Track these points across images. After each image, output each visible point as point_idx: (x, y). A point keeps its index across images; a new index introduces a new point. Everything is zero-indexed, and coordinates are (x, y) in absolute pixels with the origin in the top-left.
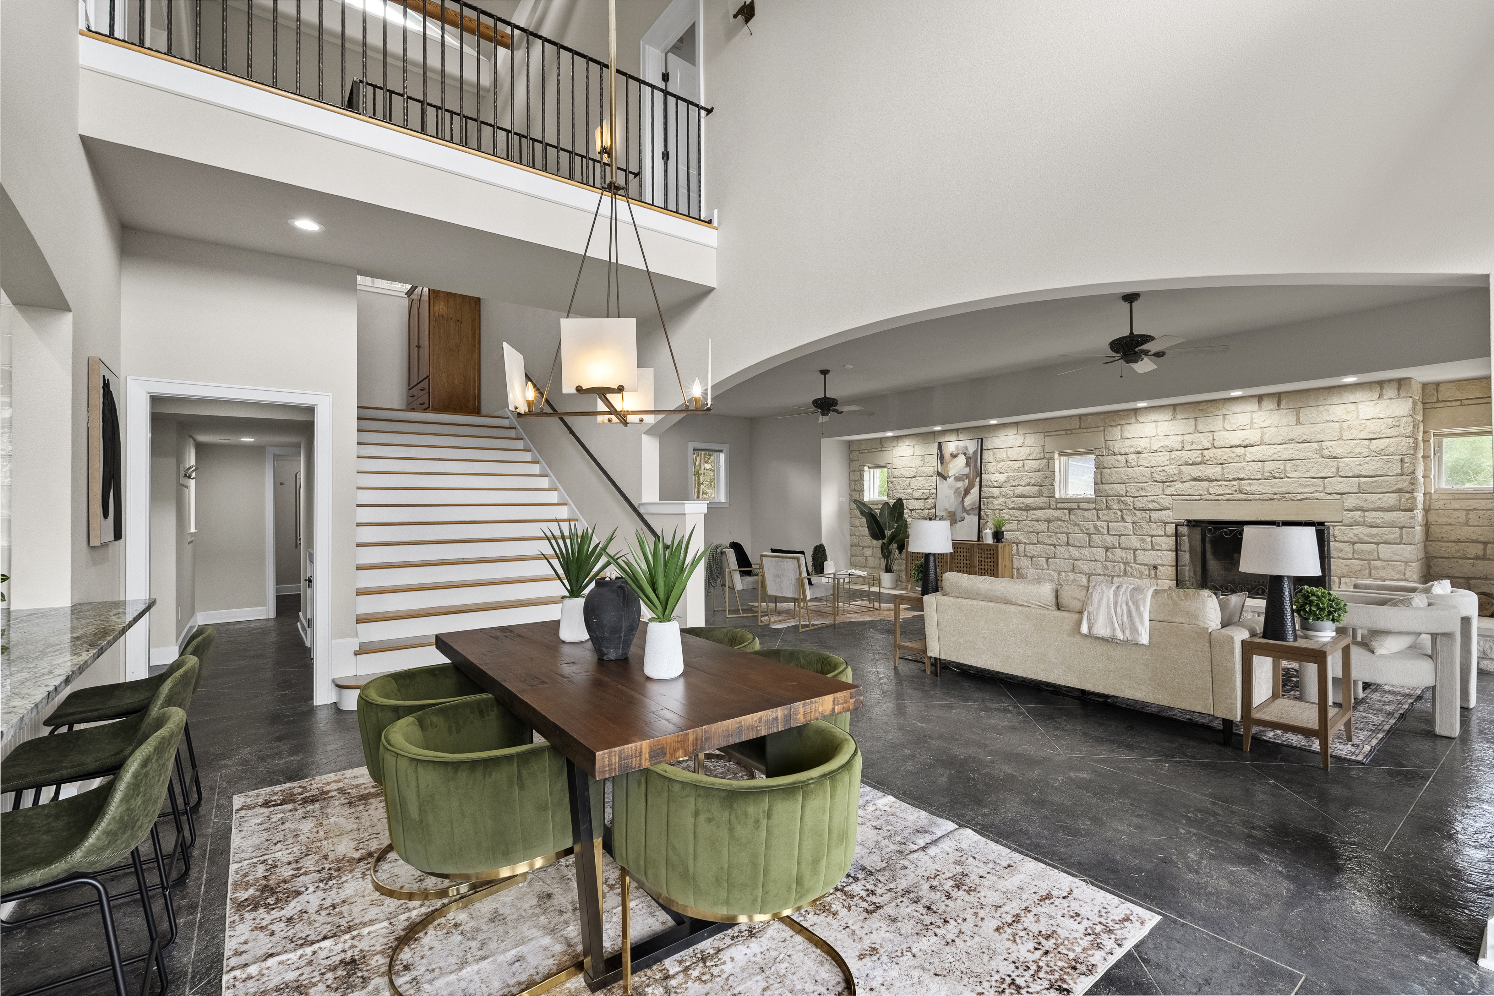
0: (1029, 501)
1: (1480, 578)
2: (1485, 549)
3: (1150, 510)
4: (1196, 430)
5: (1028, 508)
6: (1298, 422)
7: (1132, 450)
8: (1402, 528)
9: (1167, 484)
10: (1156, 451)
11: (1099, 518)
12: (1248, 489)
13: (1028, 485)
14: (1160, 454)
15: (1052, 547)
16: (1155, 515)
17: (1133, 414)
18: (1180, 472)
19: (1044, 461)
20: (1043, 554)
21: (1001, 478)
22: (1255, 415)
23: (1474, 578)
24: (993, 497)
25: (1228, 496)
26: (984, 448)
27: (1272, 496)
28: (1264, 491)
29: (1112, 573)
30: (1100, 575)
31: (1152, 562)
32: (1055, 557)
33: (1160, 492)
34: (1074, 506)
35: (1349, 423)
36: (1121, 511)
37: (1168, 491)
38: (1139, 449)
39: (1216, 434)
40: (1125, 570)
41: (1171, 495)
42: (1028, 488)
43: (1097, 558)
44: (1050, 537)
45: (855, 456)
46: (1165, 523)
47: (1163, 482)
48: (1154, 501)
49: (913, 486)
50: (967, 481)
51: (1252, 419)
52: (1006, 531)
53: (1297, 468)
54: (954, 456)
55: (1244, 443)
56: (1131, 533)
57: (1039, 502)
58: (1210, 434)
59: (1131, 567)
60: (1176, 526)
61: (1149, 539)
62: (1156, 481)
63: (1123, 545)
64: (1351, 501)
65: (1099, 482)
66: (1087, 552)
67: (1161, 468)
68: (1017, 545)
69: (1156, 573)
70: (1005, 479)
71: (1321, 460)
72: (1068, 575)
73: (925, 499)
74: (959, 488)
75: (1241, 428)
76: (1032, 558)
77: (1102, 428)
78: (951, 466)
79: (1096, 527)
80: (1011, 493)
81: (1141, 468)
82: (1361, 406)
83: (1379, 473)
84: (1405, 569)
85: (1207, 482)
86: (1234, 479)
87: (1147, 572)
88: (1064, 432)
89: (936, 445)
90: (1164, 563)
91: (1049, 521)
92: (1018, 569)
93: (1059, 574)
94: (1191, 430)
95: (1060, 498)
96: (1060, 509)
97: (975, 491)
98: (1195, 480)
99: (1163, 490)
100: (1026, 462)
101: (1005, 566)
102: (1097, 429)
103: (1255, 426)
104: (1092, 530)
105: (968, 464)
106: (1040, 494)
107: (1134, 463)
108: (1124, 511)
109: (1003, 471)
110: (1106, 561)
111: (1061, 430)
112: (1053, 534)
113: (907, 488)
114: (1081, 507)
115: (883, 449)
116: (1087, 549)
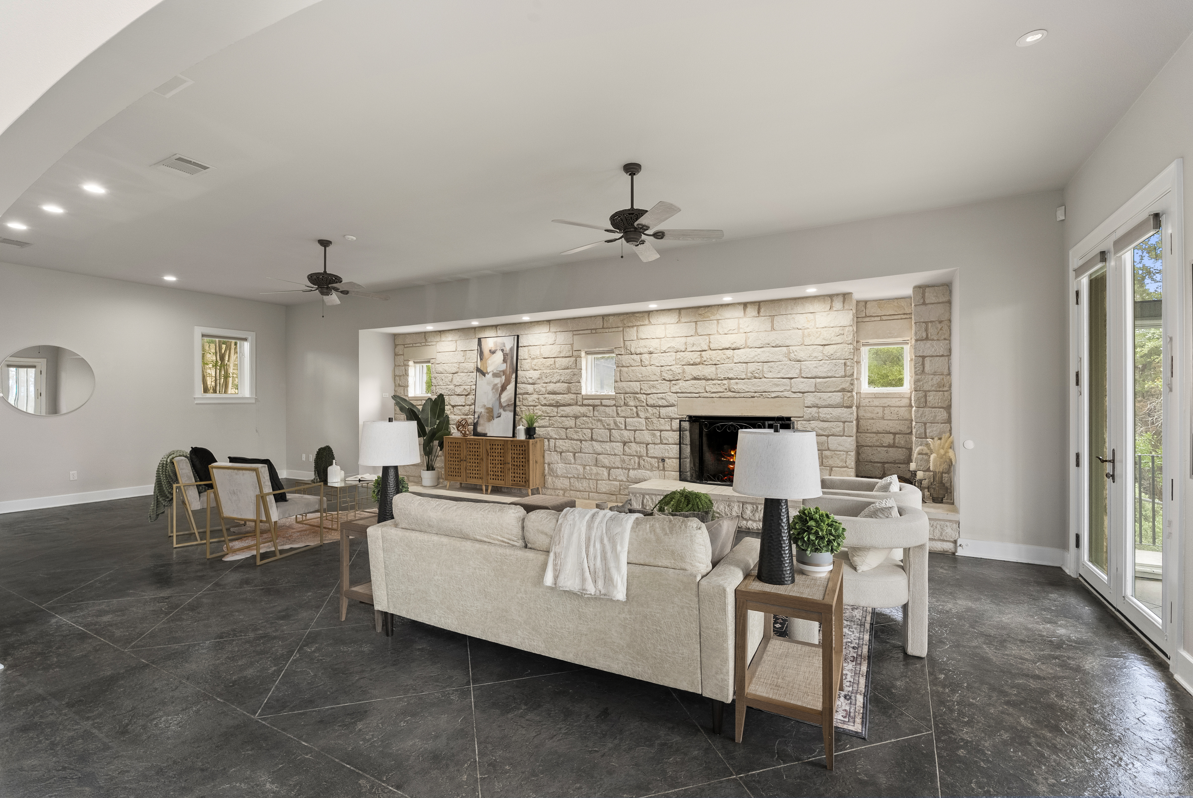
0: (559, 397)
1: (891, 463)
2: (894, 439)
3: (660, 406)
4: (697, 334)
5: (558, 405)
6: (773, 329)
7: (646, 350)
8: (844, 422)
9: (673, 382)
10: (665, 352)
11: (618, 414)
12: (735, 387)
13: (558, 382)
14: (668, 354)
15: (579, 442)
16: (663, 411)
17: (646, 315)
18: (684, 372)
19: (573, 359)
20: (571, 449)
21: (535, 375)
22: (741, 321)
23: (887, 463)
24: (527, 393)
25: (720, 394)
26: (520, 345)
27: (753, 394)
28: (747, 390)
29: (629, 466)
30: (618, 468)
31: (660, 455)
32: (581, 452)
33: (668, 390)
34: (597, 402)
35: (809, 330)
36: (636, 407)
37: (674, 389)
38: (651, 350)
39: (711, 337)
40: (639, 463)
41: (677, 393)
42: (558, 385)
43: (616, 452)
44: (577, 432)
45: (400, 349)
46: (672, 419)
47: (670, 381)
48: (662, 398)
49: (455, 382)
50: (504, 377)
51: (739, 324)
52: (539, 427)
53: (771, 370)
54: (493, 352)
55: (733, 346)
56: (644, 428)
57: (568, 398)
58: (707, 337)
59: (644, 460)
60: (680, 421)
61: (658, 434)
62: (664, 379)
63: (638, 440)
64: (810, 399)
65: (618, 380)
66: (607, 446)
67: (668, 368)
68: (549, 441)
69: (664, 465)
70: (538, 376)
71: (789, 362)
72: (591, 469)
73: (466, 395)
74: (496, 385)
75: (730, 332)
76: (561, 453)
77: (621, 329)
78: (489, 362)
79: (615, 423)
80: (543, 390)
81: (653, 367)
82: (818, 316)
83: (830, 375)
84: (846, 458)
85: (704, 381)
86: (725, 379)
87: (656, 465)
88: (589, 331)
89: (476, 341)
90: (671, 456)
91: (576, 417)
92: (549, 464)
93: (584, 468)
94: (693, 333)
95: (586, 395)
96: (586, 405)
97: (511, 387)
98: (695, 379)
99: (670, 388)
100: (557, 359)
101: (536, 462)
102: (617, 329)
103: (741, 331)
104: (612, 426)
105: (505, 361)
106: (569, 391)
107: (647, 363)
108: (639, 408)
109: (536, 368)
110: (624, 454)
111: (587, 329)
112: (579, 430)
113: (449, 383)
114: (603, 404)
115: (427, 344)
116: (608, 444)
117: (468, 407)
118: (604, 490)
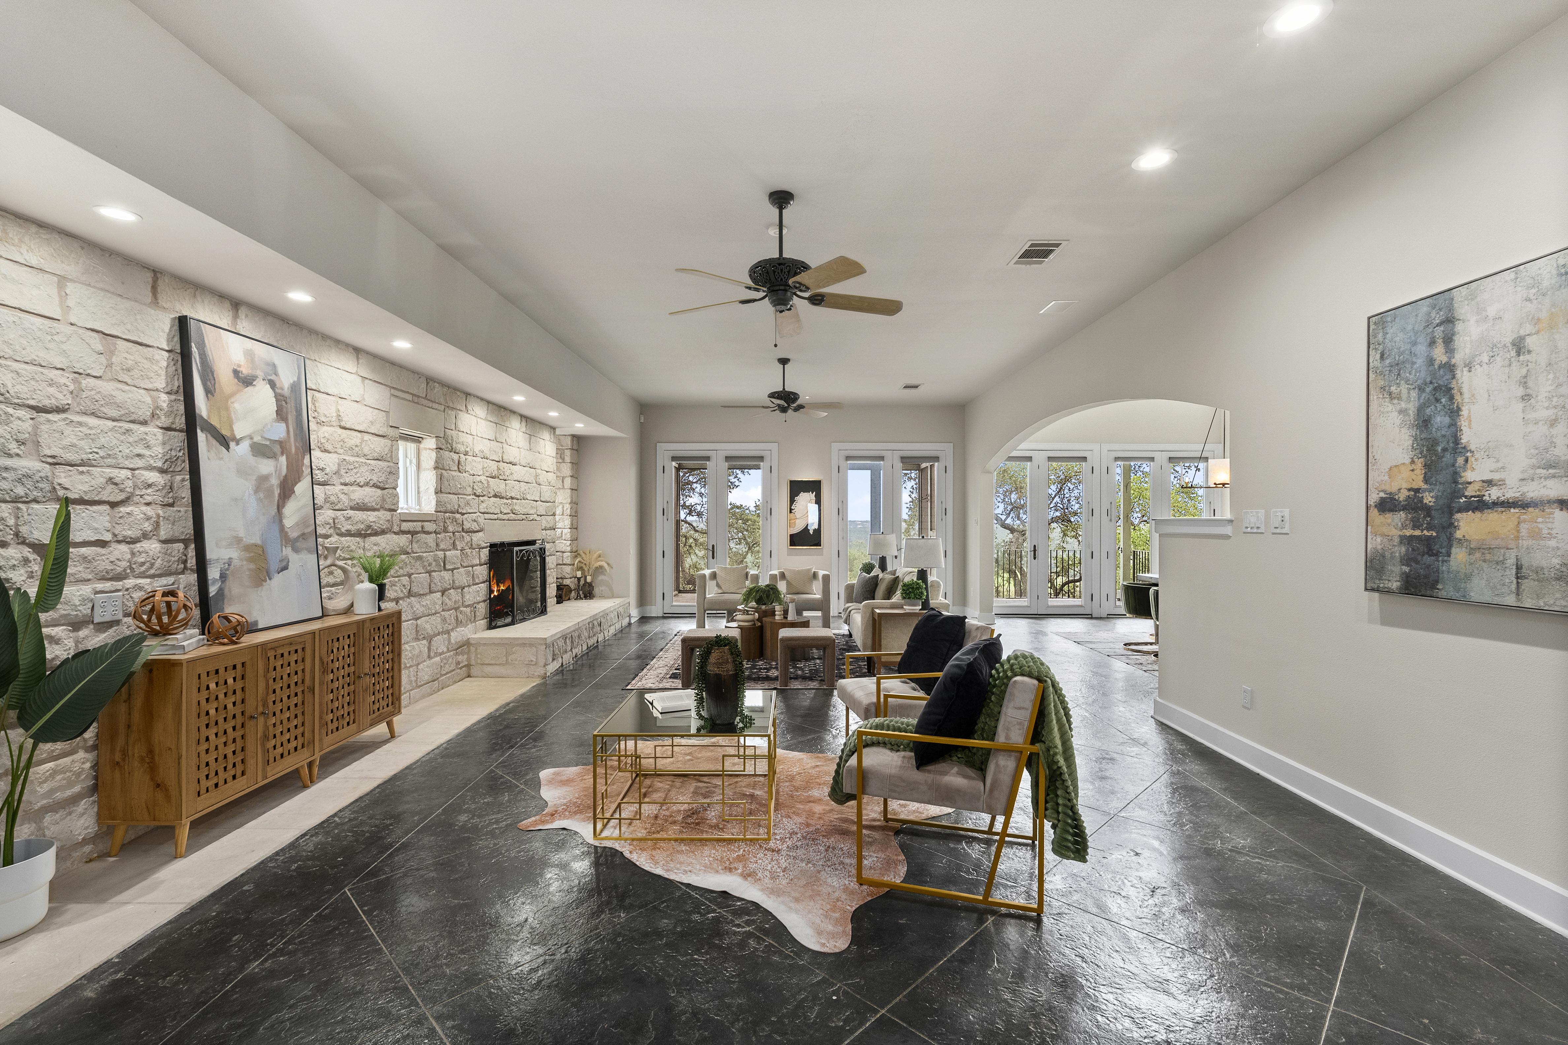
0: (370, 517)
3: (471, 532)
4: (496, 439)
5: (368, 533)
6: (531, 449)
7: (463, 449)
9: (480, 498)
10: (476, 455)
11: (437, 545)
12: (514, 508)
13: (367, 484)
14: (477, 459)
16: (474, 538)
18: (487, 485)
19: (390, 443)
21: (331, 463)
25: (508, 516)
27: (523, 517)
29: (449, 627)
30: (438, 634)
31: (473, 601)
33: (477, 509)
34: (417, 526)
36: (454, 534)
37: (482, 508)
38: (468, 449)
39: (504, 446)
40: (457, 618)
41: (484, 513)
42: (367, 490)
43: (437, 608)
46: (481, 549)
48: (474, 521)
50: (283, 459)
54: (241, 379)
55: (514, 461)
56: (460, 565)
57: (383, 519)
58: (501, 446)
59: (461, 613)
61: (470, 570)
62: (475, 494)
63: (455, 583)
64: (544, 522)
65: (439, 490)
66: (428, 601)
67: (478, 478)
69: (474, 614)
70: (336, 467)
74: (264, 479)
75: (513, 444)
77: (442, 408)
78: (237, 406)
79: (438, 560)
81: (468, 475)
83: (550, 500)
85: (499, 500)
86: (509, 498)
87: (470, 616)
88: (409, 397)
90: (480, 599)
94: (493, 436)
95: (404, 513)
96: (402, 532)
97: (304, 489)
98: (495, 496)
99: (478, 506)
102: (439, 407)
103: (517, 445)
104: (434, 566)
105: (281, 415)
106: (382, 505)
107: (464, 468)
108: (456, 534)
109: (330, 448)
110: (443, 610)
111: (408, 392)
112: (396, 579)
113: (13, 447)
114: (426, 529)
116: (428, 597)
117: (124, 548)
118: (426, 678)
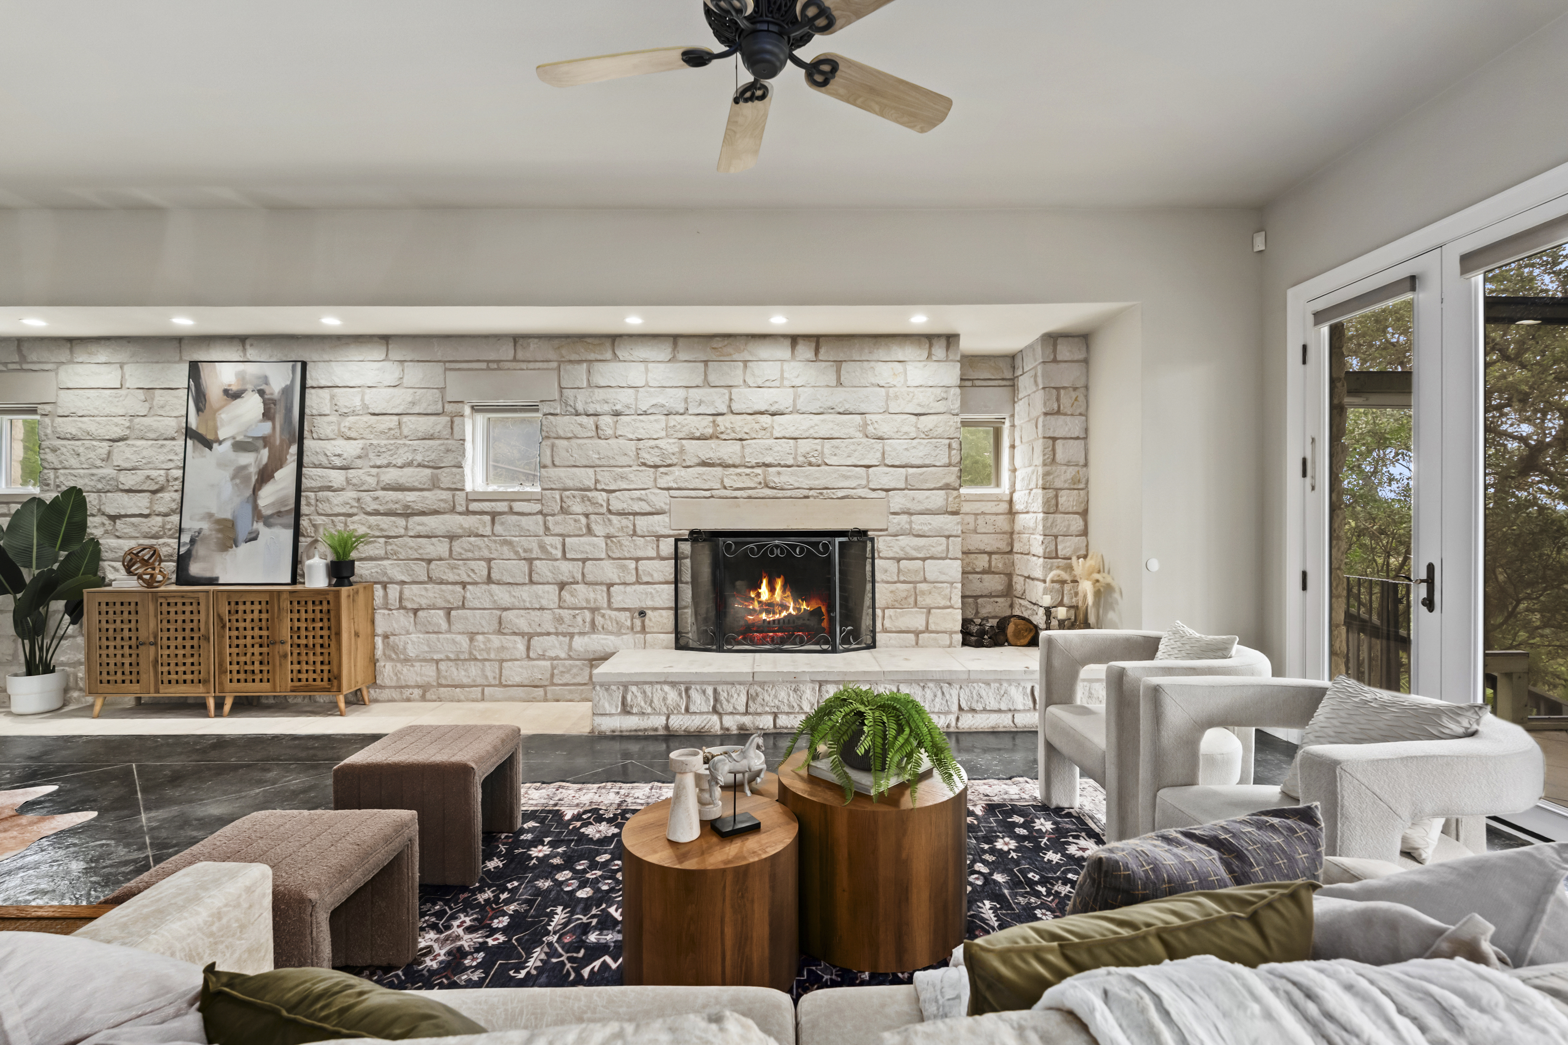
0: (411, 497)
1: (986, 596)
2: (990, 561)
3: (635, 514)
4: (707, 383)
5: (408, 513)
6: (839, 384)
7: (606, 408)
8: (948, 537)
9: (662, 470)
10: (645, 413)
11: (547, 528)
12: (776, 480)
13: (409, 464)
14: (651, 417)
15: (458, 588)
16: (642, 523)
17: (608, 344)
18: (682, 450)
19: (445, 420)
20: (441, 603)
21: (350, 449)
22: (786, 366)
23: (981, 596)
24: (329, 489)
25: (750, 492)
26: (309, 383)
27: (806, 492)
28: (797, 485)
29: (571, 630)
30: (548, 634)
31: (637, 604)
32: (463, 607)
33: (650, 484)
34: (502, 507)
35: (895, 389)
36: (587, 516)
37: (662, 483)
38: (618, 407)
39: (734, 390)
40: (593, 622)
41: (669, 489)
42: (408, 471)
43: (544, 603)
44: (453, 568)
46: (658, 537)
47: (656, 467)
48: (641, 499)
49: (118, 460)
50: (265, 453)
51: (782, 371)
52: (361, 559)
53: (837, 451)
54: (233, 395)
55: (773, 409)
56: (603, 556)
57: (431, 499)
58: (726, 391)
59: (603, 616)
60: (677, 541)
61: (632, 565)
62: (644, 464)
63: (590, 578)
64: (898, 501)
65: (548, 462)
66: (525, 594)
67: (652, 443)
68: (385, 588)
69: (643, 622)
70: (358, 452)
71: (865, 440)
72: (489, 640)
73: (154, 492)
74: (244, 467)
75: (768, 384)
76: (415, 611)
77: (555, 365)
78: (224, 416)
79: (542, 547)
80: (372, 481)
81: (621, 441)
82: (910, 367)
83: (927, 462)
84: (951, 593)
85: (720, 469)
86: (758, 465)
87: (629, 623)
88: (484, 365)
89: (186, 367)
90: (657, 605)
91: (452, 538)
92: (386, 637)
93: (472, 640)
94: (699, 381)
95: (474, 492)
96: (475, 513)
97: (285, 475)
98: (704, 464)
99: (655, 480)
100: (405, 419)
101: (357, 635)
102: (545, 365)
103: (786, 383)
104: (536, 552)
105: (267, 415)
106: (435, 485)
107: (609, 432)
108: (592, 517)
109: (353, 435)
110: (560, 607)
111: (478, 361)
112: (461, 562)
113: (99, 463)
114: (516, 509)
115: (25, 366)
116: (526, 588)
117: (159, 519)
118: (517, 680)
